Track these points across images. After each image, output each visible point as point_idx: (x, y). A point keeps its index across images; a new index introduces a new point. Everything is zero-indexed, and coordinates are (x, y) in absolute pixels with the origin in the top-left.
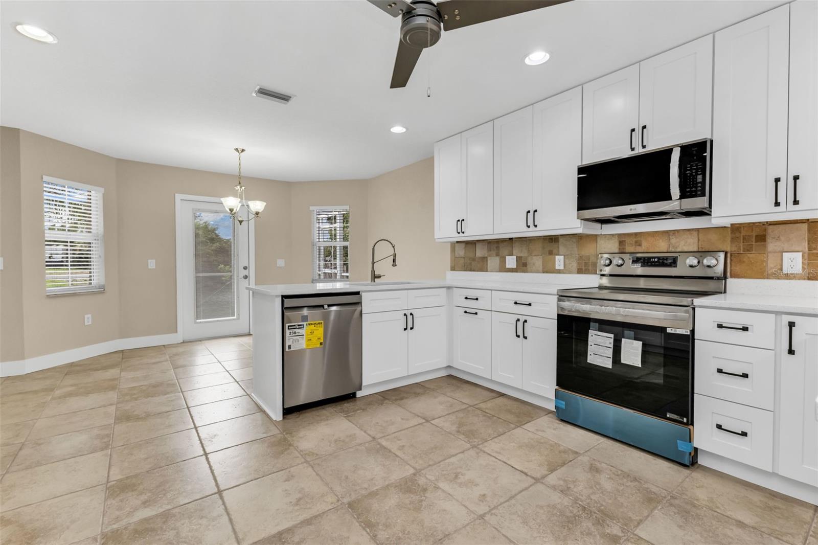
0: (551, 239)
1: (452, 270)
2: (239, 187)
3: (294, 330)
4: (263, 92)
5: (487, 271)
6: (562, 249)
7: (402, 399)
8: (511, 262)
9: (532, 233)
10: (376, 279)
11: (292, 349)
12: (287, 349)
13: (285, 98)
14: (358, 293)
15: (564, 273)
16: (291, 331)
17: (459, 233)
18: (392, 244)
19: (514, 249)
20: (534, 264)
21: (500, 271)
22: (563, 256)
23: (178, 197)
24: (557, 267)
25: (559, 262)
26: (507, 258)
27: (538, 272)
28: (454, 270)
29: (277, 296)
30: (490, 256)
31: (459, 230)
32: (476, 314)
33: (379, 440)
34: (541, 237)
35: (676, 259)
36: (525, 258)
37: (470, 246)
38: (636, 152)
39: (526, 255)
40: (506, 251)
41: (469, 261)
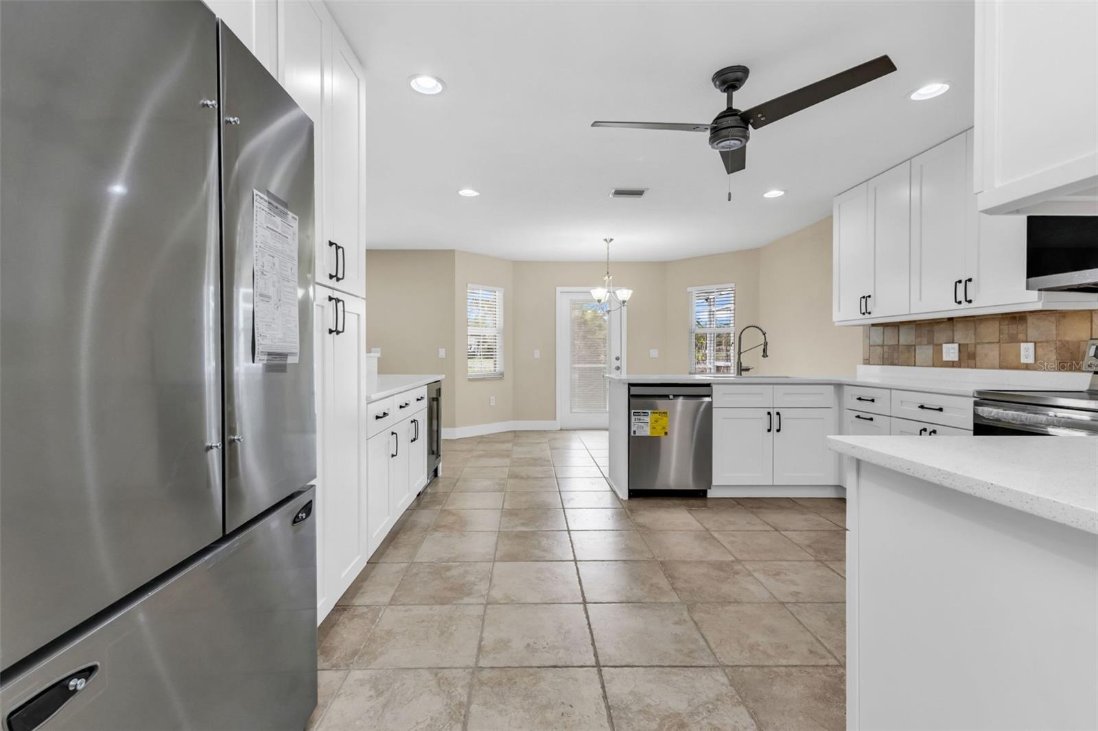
0: (1014, 318)
1: (865, 364)
2: (607, 277)
3: (639, 417)
4: (619, 193)
5: (915, 365)
6: (1032, 332)
7: (759, 508)
8: (950, 352)
9: (964, 310)
10: (743, 372)
11: (637, 435)
12: (632, 434)
13: (639, 193)
14: (708, 385)
15: (1035, 369)
16: (637, 417)
17: (864, 314)
18: (762, 331)
19: (955, 333)
20: (986, 355)
21: (934, 366)
22: (1033, 344)
23: (559, 289)
24: (1023, 360)
25: (1027, 352)
26: (945, 346)
27: (992, 368)
28: (869, 364)
29: (624, 384)
30: (920, 344)
31: (864, 311)
32: (871, 419)
33: (712, 533)
34: (998, 314)
36: (973, 346)
37: (892, 329)
39: (974, 342)
40: (944, 337)
41: (890, 351)
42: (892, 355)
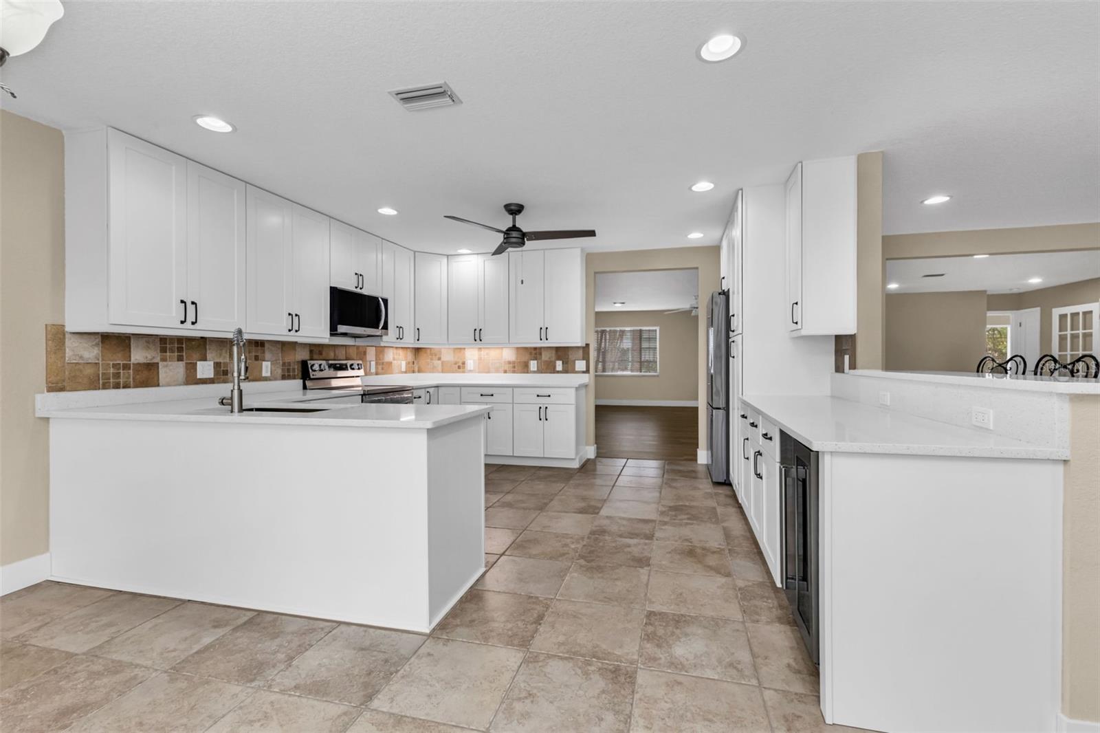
1: (50, 390)
5: (158, 385)
6: (268, 355)
8: (205, 369)
15: (270, 380)
19: (208, 352)
25: (266, 368)
26: (199, 364)
28: (62, 389)
30: (164, 360)
35: (346, 365)
36: (226, 364)
37: (116, 342)
38: (358, 290)
39: (228, 361)
40: (196, 355)
41: (112, 370)
42: (117, 375)
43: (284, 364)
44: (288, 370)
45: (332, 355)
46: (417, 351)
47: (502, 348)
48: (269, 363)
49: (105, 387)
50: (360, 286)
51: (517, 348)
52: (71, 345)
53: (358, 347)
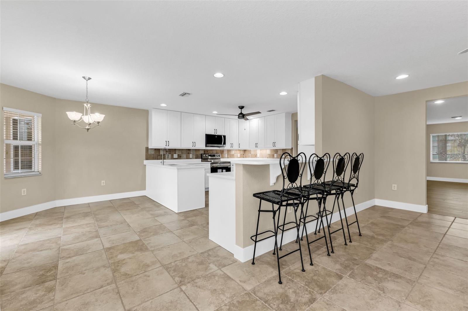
6: (191, 152)
17: (166, 146)
20: (183, 156)
21: (171, 159)
24: (190, 157)
26: (174, 155)
27: (185, 159)
28: (148, 159)
35: (215, 155)
36: (180, 155)
37: (157, 150)
38: (215, 134)
39: (181, 154)
40: (173, 153)
41: (156, 156)
42: (157, 157)
43: (196, 155)
44: (197, 156)
45: (211, 152)
46: (245, 151)
47: (267, 150)
48: (192, 155)
49: (155, 159)
50: (216, 132)
51: (271, 150)
52: (149, 151)
53: (221, 150)
